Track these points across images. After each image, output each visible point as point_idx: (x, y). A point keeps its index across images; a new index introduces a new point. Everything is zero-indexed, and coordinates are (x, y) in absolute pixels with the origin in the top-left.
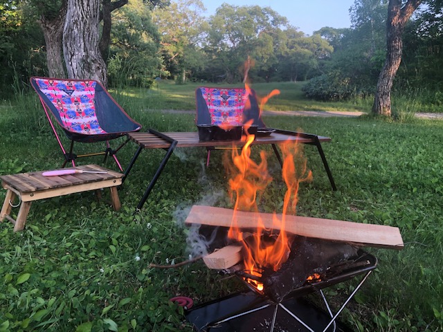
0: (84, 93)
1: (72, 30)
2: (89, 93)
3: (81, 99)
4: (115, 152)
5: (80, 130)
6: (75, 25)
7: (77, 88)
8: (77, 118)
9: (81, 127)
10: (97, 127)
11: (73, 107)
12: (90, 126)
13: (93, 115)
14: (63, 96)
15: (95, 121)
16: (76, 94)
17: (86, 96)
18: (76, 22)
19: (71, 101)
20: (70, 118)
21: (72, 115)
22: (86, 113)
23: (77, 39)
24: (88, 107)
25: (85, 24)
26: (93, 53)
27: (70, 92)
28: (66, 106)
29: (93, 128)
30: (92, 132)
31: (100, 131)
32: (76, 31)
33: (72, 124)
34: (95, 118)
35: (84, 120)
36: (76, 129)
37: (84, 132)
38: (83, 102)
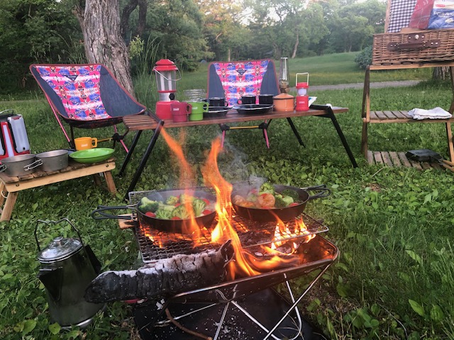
0: (89, 78)
1: (91, 15)
2: (94, 77)
3: (85, 85)
4: (122, 137)
5: (84, 116)
6: (94, 10)
7: (81, 73)
8: (81, 104)
9: (85, 113)
10: (102, 112)
11: (78, 93)
12: (96, 111)
13: (98, 100)
14: (66, 83)
15: (101, 106)
16: (79, 79)
17: (90, 81)
18: (94, 6)
19: (74, 87)
20: (74, 104)
21: (76, 101)
22: (90, 99)
23: (97, 24)
24: (93, 93)
25: (103, 7)
26: (113, 37)
27: (73, 78)
28: (70, 93)
29: (99, 113)
30: (97, 117)
31: (106, 116)
32: (94, 15)
33: (76, 110)
34: (100, 103)
35: (88, 106)
36: (80, 116)
37: (89, 118)
38: (88, 87)
